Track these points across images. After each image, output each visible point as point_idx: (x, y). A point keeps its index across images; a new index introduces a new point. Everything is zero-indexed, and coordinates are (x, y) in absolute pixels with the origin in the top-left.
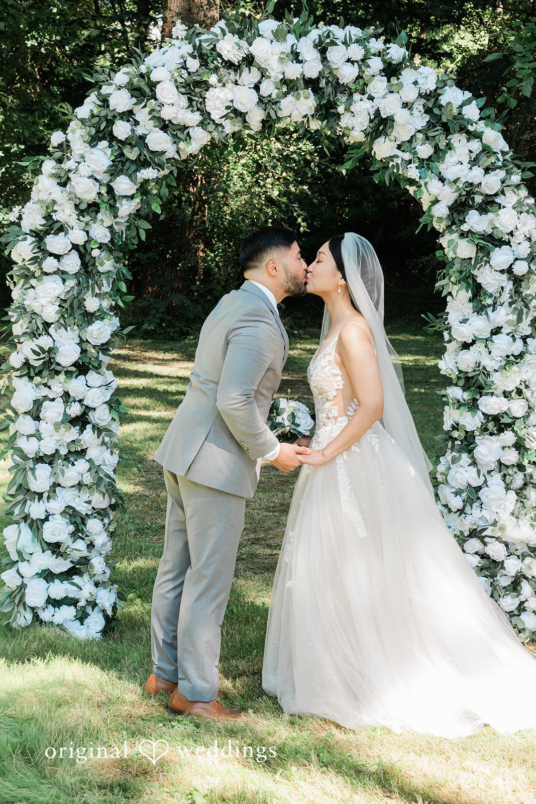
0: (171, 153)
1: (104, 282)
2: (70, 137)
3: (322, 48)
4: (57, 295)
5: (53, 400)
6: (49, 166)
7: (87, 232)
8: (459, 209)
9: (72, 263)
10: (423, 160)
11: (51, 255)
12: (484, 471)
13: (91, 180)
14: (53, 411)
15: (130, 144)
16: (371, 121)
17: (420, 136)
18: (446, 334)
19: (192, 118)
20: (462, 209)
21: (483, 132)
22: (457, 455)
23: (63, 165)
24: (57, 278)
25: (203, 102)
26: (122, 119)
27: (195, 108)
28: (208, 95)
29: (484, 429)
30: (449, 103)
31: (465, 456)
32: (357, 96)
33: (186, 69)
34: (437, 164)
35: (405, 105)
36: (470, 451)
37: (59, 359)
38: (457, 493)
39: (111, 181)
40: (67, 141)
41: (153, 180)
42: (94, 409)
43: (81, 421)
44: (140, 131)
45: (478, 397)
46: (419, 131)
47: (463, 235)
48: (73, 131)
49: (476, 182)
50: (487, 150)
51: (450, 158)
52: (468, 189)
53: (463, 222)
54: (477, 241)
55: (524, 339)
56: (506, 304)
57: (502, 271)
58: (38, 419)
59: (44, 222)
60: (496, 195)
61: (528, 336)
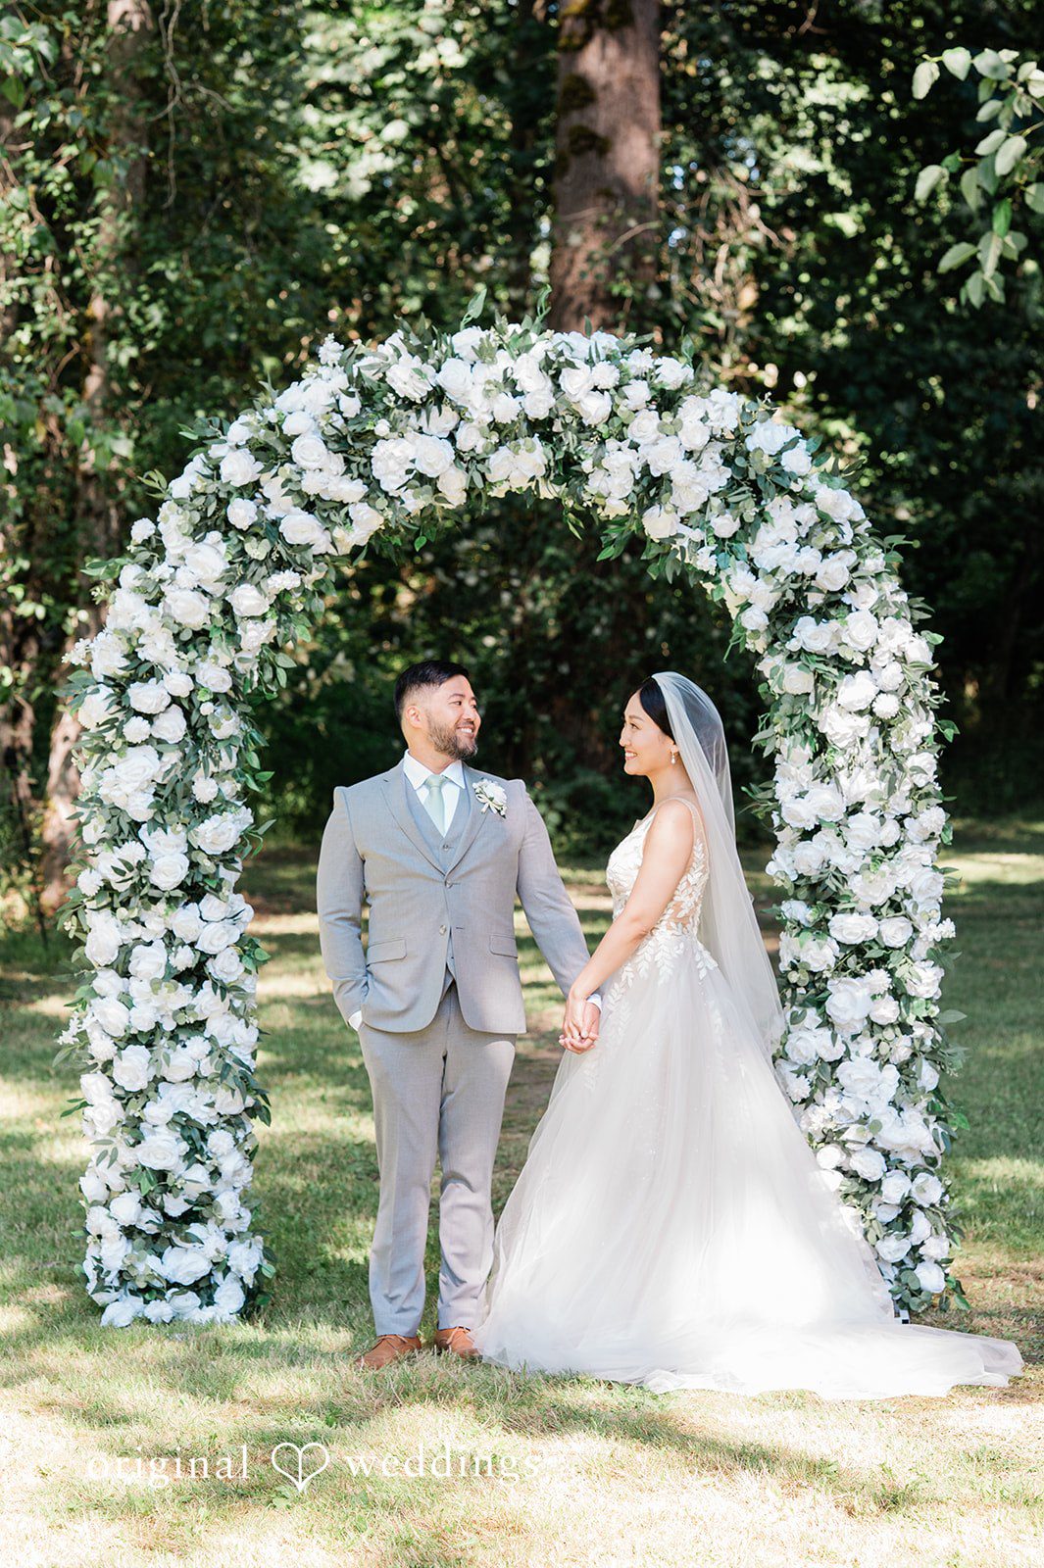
0: (323, 546)
1: (224, 754)
2: (162, 528)
3: (553, 369)
4: (150, 778)
5: (150, 943)
6: (130, 574)
7: (193, 677)
8: (785, 614)
9: (173, 726)
10: (724, 540)
11: (137, 714)
12: (844, 1035)
13: (197, 594)
14: (150, 962)
15: (256, 535)
16: (637, 482)
17: (716, 502)
18: (775, 816)
19: (351, 490)
20: (788, 615)
21: (814, 493)
22: (799, 1010)
23: (149, 574)
24: (150, 751)
25: (368, 465)
26: (241, 496)
27: (356, 475)
28: (375, 452)
29: (841, 968)
30: (758, 449)
31: (812, 1012)
32: (612, 444)
33: (341, 413)
34: (746, 546)
35: (689, 455)
36: (820, 1004)
37: (154, 879)
38: (803, 1071)
39: (225, 594)
40: (158, 534)
41: (297, 590)
42: (215, 956)
43: (195, 976)
44: (271, 513)
45: (829, 915)
46: (715, 495)
47: (790, 657)
48: (166, 519)
49: (808, 574)
50: (824, 521)
51: (765, 535)
52: (795, 586)
53: (790, 636)
54: (813, 666)
55: (901, 820)
56: (870, 764)
57: (860, 713)
58: (126, 974)
59: (126, 663)
60: (842, 591)
61: (905, 816)
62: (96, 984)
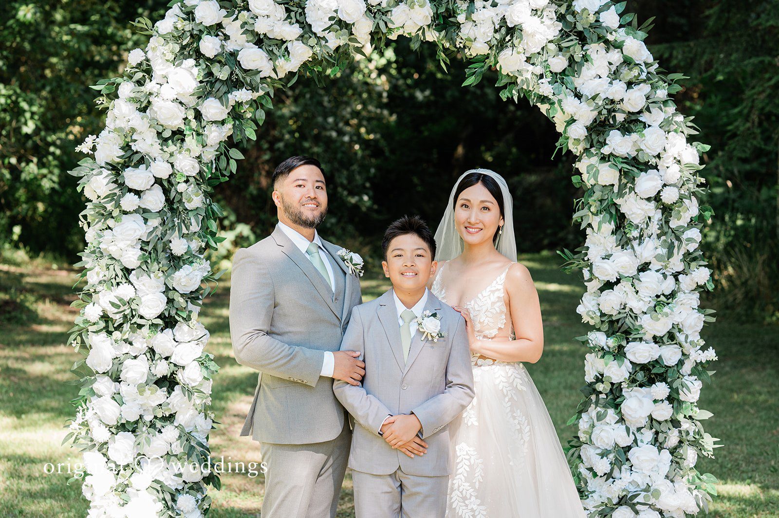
0: (267, 71)
1: (193, 221)
2: (150, 55)
4: (138, 237)
5: (136, 357)
6: (126, 89)
7: (173, 166)
8: (599, 129)
9: (155, 200)
10: (556, 74)
11: (130, 190)
12: (633, 429)
13: (176, 105)
14: (136, 371)
15: (220, 62)
16: (496, 31)
17: (552, 47)
18: (585, 271)
19: (291, 32)
20: (601, 129)
21: (623, 42)
22: (602, 410)
23: (142, 88)
24: (138, 217)
25: (303, 13)
26: (209, 33)
27: (294, 20)
28: (308, 4)
29: (633, 381)
30: (585, 9)
31: (611, 412)
32: (479, 3)
34: (573, 78)
35: (535, 12)
36: (617, 406)
37: (142, 312)
38: (604, 454)
39: (197, 104)
40: (147, 60)
41: (247, 102)
42: (183, 368)
43: (168, 382)
44: (230, 46)
45: (624, 343)
46: (550, 42)
47: (604, 159)
48: (154, 49)
49: (617, 98)
50: (628, 62)
51: (587, 71)
52: (609, 107)
53: (604, 143)
54: (620, 166)
55: (676, 276)
56: (654, 236)
57: (649, 199)
58: (117, 380)
59: (122, 153)
60: (640, 112)
61: (679, 273)
62: (96, 386)
